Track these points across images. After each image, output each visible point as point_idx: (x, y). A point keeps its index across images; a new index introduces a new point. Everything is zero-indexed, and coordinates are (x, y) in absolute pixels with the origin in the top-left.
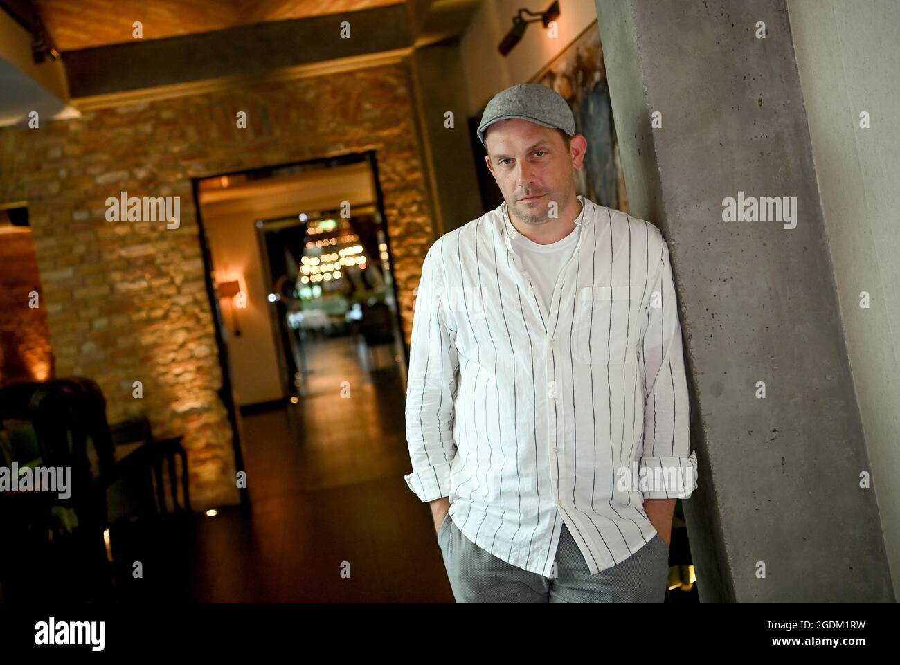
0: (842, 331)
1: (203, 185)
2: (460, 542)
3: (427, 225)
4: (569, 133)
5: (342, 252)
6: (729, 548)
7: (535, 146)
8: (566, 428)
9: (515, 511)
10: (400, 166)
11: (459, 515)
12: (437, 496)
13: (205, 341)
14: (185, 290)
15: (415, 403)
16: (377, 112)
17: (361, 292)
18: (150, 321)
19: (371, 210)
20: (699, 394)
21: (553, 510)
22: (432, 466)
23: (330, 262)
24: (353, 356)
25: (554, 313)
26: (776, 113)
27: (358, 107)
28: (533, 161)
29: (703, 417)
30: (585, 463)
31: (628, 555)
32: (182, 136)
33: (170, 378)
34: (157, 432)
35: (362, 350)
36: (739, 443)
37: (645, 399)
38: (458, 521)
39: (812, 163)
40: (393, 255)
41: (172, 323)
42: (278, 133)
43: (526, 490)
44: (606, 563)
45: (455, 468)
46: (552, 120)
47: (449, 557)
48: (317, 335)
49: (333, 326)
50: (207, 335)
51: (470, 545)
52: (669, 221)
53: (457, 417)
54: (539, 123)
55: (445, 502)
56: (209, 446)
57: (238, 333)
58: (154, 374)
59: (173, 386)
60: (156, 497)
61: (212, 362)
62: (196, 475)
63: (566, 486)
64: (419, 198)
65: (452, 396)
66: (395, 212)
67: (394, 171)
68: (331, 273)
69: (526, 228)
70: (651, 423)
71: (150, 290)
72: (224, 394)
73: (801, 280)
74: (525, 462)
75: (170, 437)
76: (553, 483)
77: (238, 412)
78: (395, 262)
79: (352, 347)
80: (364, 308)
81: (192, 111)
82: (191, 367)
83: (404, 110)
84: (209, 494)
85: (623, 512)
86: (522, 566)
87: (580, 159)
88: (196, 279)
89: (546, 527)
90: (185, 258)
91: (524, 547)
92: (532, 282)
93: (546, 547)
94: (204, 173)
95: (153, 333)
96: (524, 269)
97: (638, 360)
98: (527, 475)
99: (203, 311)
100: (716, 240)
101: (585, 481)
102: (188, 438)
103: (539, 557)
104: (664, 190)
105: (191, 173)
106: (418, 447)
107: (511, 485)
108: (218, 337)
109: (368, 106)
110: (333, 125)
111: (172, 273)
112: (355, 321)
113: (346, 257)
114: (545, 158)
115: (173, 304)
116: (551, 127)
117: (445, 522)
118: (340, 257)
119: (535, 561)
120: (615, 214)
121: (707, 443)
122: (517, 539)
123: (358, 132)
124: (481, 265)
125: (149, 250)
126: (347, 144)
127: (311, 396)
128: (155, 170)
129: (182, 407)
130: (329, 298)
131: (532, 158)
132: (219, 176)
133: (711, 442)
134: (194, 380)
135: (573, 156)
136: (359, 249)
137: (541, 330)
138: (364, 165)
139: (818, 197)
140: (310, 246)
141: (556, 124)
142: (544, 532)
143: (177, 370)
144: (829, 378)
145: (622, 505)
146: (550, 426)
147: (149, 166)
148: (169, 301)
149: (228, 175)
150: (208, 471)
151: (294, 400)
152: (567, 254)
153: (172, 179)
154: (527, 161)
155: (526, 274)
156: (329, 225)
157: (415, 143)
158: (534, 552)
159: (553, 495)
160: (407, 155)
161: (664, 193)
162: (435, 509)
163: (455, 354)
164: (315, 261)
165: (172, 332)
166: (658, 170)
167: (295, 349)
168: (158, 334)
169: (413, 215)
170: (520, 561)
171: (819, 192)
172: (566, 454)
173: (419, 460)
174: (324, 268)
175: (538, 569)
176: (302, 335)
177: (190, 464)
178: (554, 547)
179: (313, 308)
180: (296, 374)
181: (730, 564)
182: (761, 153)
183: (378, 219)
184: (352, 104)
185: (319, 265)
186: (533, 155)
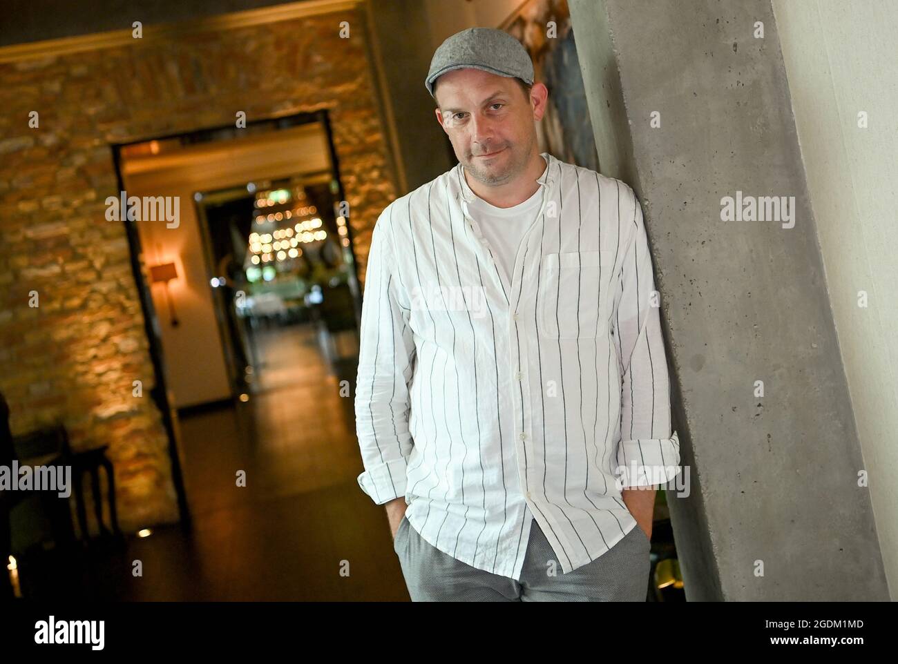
0: (827, 294)
1: (124, 152)
2: (419, 547)
3: (390, 193)
4: (528, 82)
5: (298, 227)
6: (713, 537)
7: (491, 98)
8: (533, 412)
9: (479, 508)
10: (358, 127)
11: (417, 517)
12: (392, 496)
13: (132, 333)
14: (107, 274)
15: (365, 393)
16: (329, 66)
17: (320, 271)
18: (64, 313)
19: (326, 178)
20: (679, 369)
21: (521, 504)
22: (385, 463)
23: (285, 239)
24: (314, 344)
25: (517, 284)
26: (752, 59)
27: (307, 59)
28: (490, 115)
29: (683, 393)
30: (556, 450)
31: (604, 550)
32: (99, 95)
33: (90, 378)
34: (76, 442)
35: (324, 339)
36: (722, 420)
37: (622, 377)
38: (415, 524)
39: (791, 112)
40: (353, 228)
41: (92, 313)
42: (213, 90)
43: (491, 483)
44: (581, 560)
45: (411, 464)
46: (509, 68)
47: (407, 565)
48: (272, 322)
49: (290, 311)
50: (135, 327)
51: (430, 550)
52: (641, 178)
53: (412, 407)
54: (493, 72)
55: (401, 502)
56: (140, 456)
57: (175, 323)
58: (71, 375)
59: (95, 387)
60: (75, 519)
61: (142, 357)
62: (125, 490)
63: (535, 476)
64: (380, 162)
65: (407, 384)
66: (352, 179)
67: (350, 132)
68: (287, 251)
69: (484, 190)
70: (628, 403)
71: (63, 275)
72: (157, 394)
73: (783, 240)
74: (489, 451)
75: (91, 447)
76: (521, 474)
77: (174, 415)
78: (355, 236)
79: (312, 335)
80: (325, 290)
81: (109, 66)
82: (116, 364)
83: (360, 63)
84: (142, 511)
85: (600, 503)
86: (489, 569)
87: (541, 109)
88: (120, 262)
89: (514, 523)
90: (106, 238)
91: (491, 547)
92: (492, 250)
93: (515, 546)
94: (125, 139)
95: (69, 326)
96: (483, 236)
97: (613, 333)
98: (491, 467)
99: (128, 298)
100: (693, 199)
101: (555, 468)
102: (114, 447)
103: (508, 557)
104: (634, 144)
105: (110, 138)
106: (369, 442)
107: (473, 478)
108: (148, 328)
109: (318, 58)
110: (278, 80)
111: (91, 256)
112: (315, 306)
113: (303, 232)
114: (503, 111)
115: (93, 291)
116: (508, 76)
117: (402, 525)
118: (295, 233)
119: (504, 562)
120: (583, 172)
121: (688, 422)
122: (482, 540)
123: (308, 88)
124: (435, 233)
125: (63, 229)
126: (296, 103)
127: (265, 392)
128: (66, 135)
129: (106, 412)
130: (284, 279)
131: (488, 111)
132: (147, 141)
133: (692, 420)
134: (120, 379)
135: (534, 106)
136: (317, 222)
137: (503, 303)
138: (316, 126)
139: (799, 149)
140: (260, 221)
141: (513, 72)
142: (512, 530)
143: (100, 368)
144: (815, 346)
145: (599, 495)
146: (516, 410)
147: (59, 131)
148: (88, 289)
149: (159, 139)
150: (139, 485)
151: (244, 398)
152: (530, 218)
153: (88, 145)
154: (483, 114)
155: (485, 241)
156: (281, 196)
157: (374, 100)
158: (501, 552)
159: (520, 486)
160: (364, 113)
161: (634, 149)
162: (390, 510)
163: (409, 334)
164: (267, 238)
165: (92, 325)
166: (627, 122)
167: (245, 340)
168: (76, 327)
169: (373, 181)
170: (486, 563)
171: (800, 144)
172: (534, 440)
173: (371, 457)
174: (277, 246)
175: (506, 571)
176: (254, 323)
177: (117, 478)
178: (524, 546)
179: (265, 292)
180: (247, 368)
181: (715, 554)
182: (738, 103)
183: (334, 187)
184: (299, 57)
185: (272, 243)
186: (490, 107)
